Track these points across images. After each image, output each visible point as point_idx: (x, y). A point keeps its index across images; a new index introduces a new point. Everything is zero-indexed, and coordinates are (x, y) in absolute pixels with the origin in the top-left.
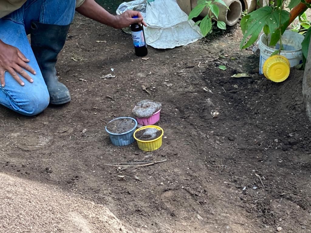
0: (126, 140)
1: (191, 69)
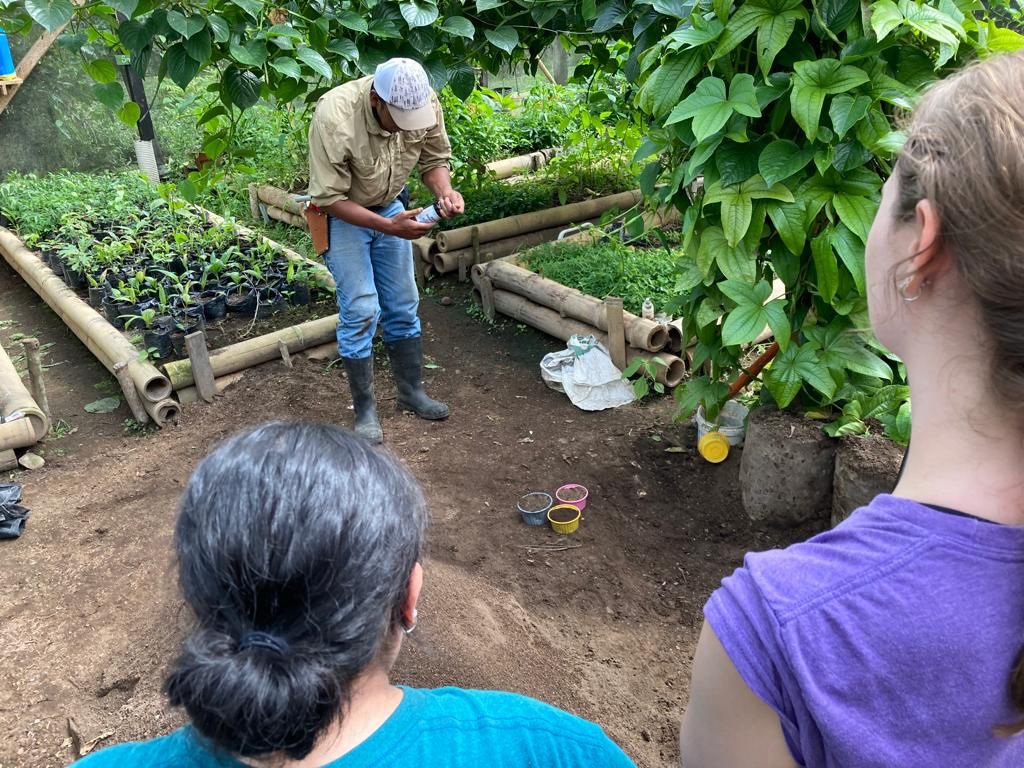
0: (539, 519)
1: (621, 438)
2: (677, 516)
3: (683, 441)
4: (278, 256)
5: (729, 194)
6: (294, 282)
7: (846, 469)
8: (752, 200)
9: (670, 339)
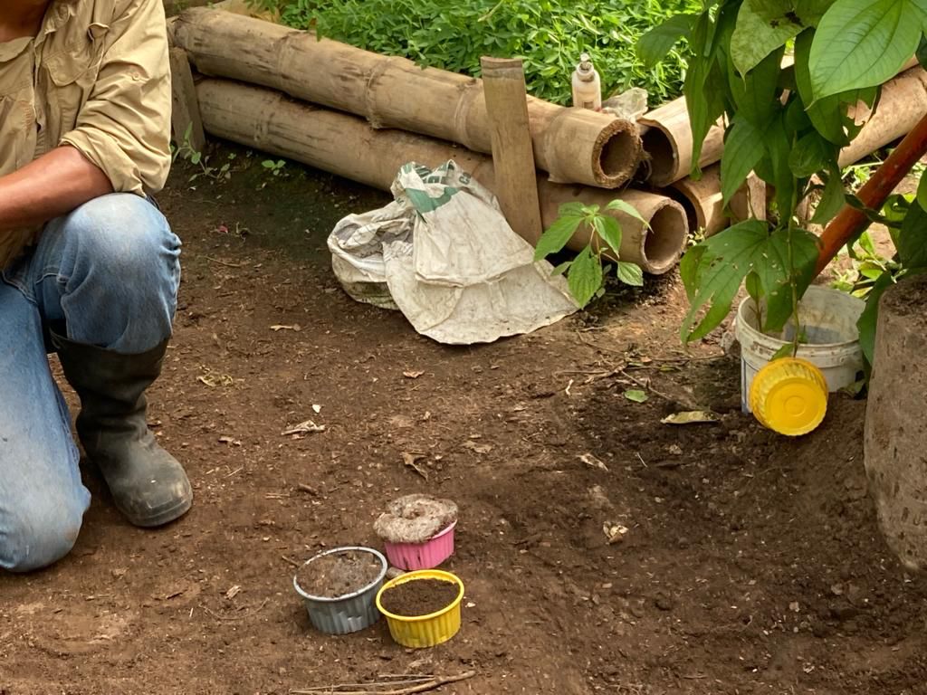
0: (356, 615)
1: (547, 402)
3: (702, 398)
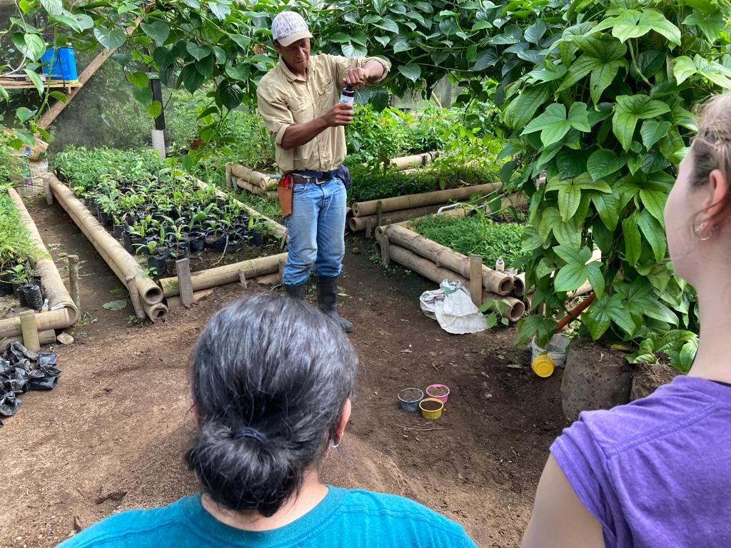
0: (413, 407)
1: (475, 355)
2: (513, 414)
3: (521, 361)
4: (242, 212)
5: (565, 185)
6: (252, 230)
7: (641, 388)
8: (581, 190)
9: (515, 287)
